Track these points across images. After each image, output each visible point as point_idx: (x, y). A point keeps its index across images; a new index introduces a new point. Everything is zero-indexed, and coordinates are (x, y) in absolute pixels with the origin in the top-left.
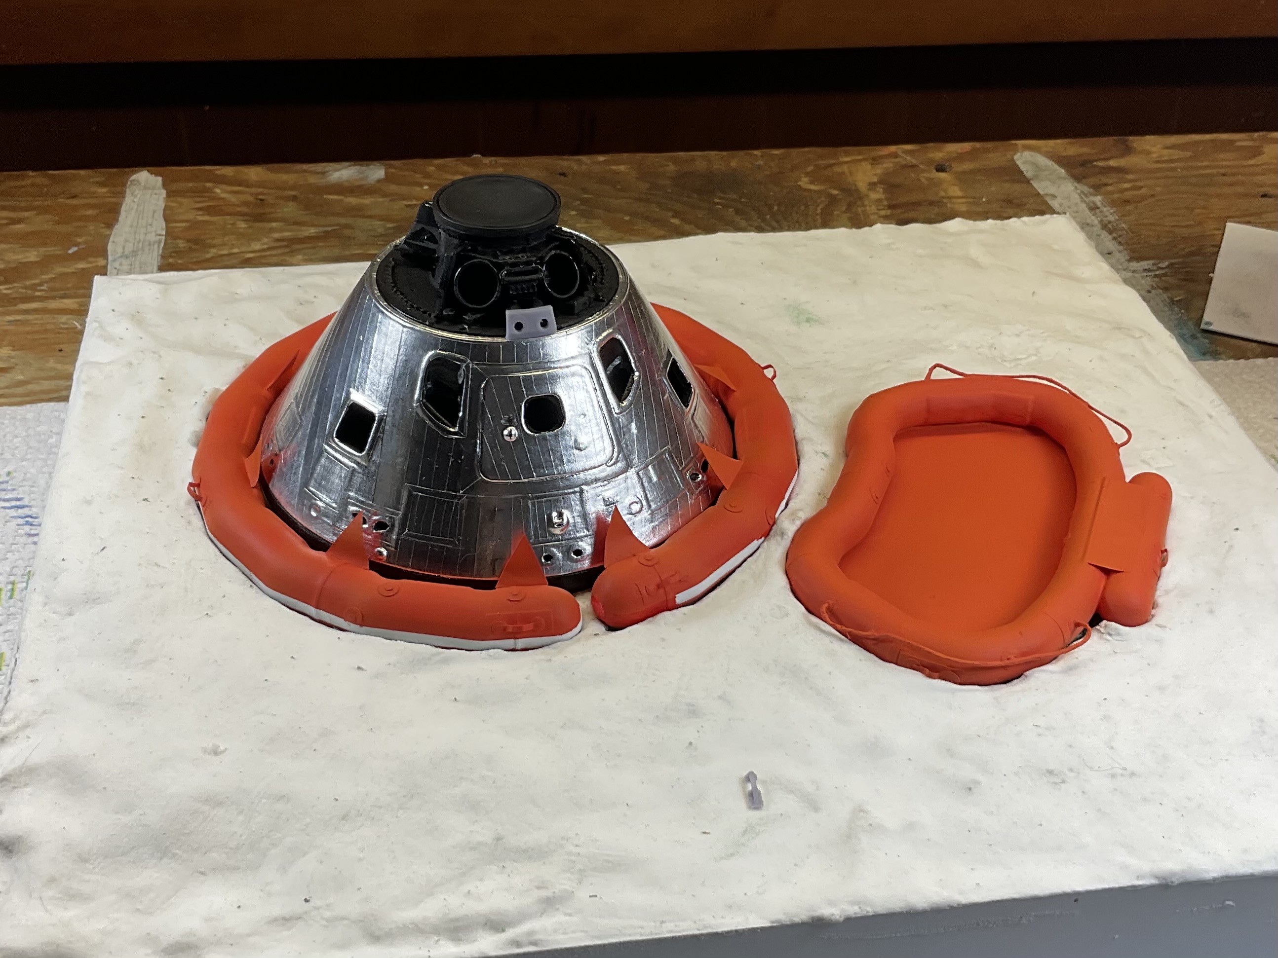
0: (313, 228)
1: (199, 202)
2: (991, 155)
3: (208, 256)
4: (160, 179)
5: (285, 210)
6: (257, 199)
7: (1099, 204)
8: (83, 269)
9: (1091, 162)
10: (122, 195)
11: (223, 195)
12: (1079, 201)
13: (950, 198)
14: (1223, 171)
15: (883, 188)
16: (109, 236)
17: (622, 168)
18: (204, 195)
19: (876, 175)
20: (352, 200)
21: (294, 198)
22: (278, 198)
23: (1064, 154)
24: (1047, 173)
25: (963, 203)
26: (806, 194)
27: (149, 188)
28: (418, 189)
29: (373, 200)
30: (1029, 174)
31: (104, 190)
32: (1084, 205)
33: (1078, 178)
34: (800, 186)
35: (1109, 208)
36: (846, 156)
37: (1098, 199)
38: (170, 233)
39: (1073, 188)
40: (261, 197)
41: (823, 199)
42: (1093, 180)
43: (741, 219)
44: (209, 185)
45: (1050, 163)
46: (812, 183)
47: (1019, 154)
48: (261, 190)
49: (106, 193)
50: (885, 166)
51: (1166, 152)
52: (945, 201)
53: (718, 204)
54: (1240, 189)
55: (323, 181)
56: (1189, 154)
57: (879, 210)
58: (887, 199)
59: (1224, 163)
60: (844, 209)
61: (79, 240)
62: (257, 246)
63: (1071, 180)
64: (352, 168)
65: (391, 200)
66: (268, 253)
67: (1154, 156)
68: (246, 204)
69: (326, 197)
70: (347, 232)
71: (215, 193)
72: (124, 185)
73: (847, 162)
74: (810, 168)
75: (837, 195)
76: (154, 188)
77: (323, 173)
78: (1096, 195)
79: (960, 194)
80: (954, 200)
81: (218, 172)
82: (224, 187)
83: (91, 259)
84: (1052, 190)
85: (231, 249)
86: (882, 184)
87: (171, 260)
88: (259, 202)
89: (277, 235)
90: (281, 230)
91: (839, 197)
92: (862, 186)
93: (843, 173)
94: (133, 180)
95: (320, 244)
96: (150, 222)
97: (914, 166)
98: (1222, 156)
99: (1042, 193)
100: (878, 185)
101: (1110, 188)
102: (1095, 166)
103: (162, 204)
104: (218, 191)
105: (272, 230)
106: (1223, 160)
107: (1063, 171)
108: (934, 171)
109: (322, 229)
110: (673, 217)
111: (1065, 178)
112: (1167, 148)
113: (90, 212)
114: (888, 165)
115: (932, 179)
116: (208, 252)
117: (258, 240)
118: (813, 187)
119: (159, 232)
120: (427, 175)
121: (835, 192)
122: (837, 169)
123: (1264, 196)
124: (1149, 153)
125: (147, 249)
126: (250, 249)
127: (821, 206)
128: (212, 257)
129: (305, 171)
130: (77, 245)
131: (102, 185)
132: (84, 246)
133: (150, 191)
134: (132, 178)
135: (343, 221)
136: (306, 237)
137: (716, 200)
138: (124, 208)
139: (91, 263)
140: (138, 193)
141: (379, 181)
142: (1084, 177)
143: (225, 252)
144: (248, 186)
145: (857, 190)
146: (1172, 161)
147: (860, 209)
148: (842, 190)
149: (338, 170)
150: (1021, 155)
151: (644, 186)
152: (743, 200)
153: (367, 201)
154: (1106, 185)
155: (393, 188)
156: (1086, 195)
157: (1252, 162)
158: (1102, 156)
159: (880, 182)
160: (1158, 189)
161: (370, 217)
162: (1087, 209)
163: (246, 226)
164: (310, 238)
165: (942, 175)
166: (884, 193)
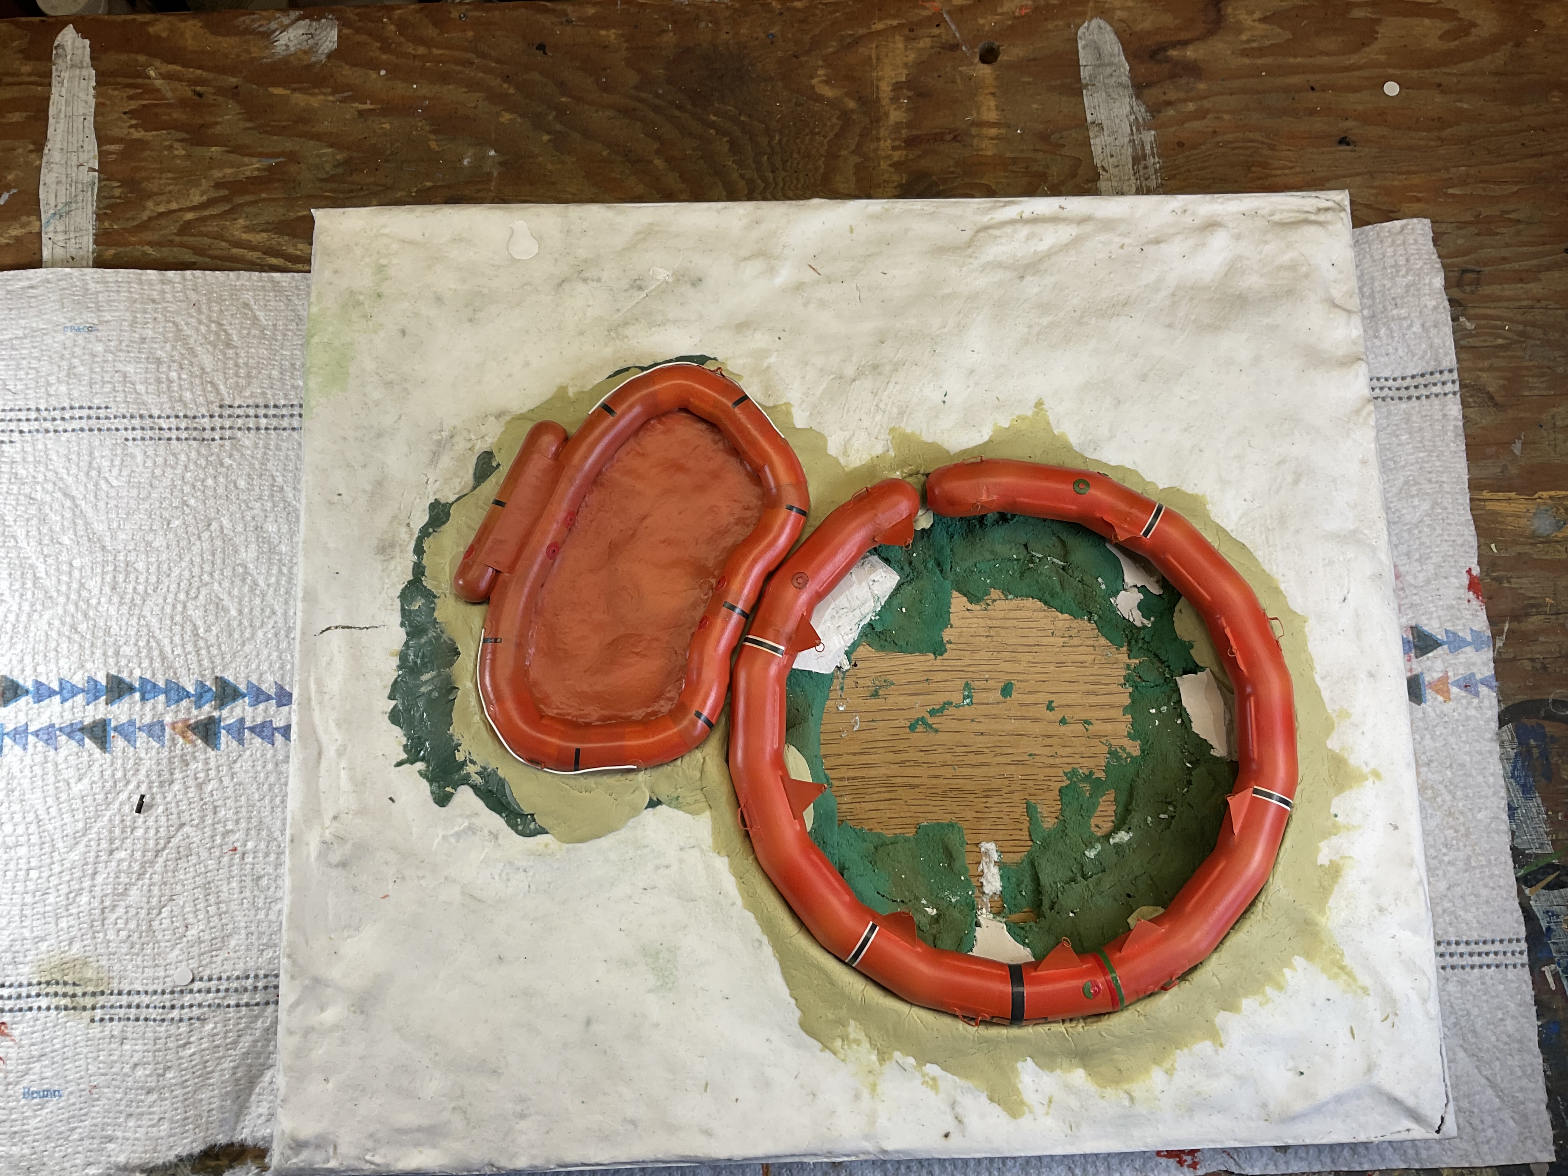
0: (255, 160)
1: (130, 98)
2: (1050, 26)
3: (145, 216)
4: (87, 42)
5: (227, 117)
6: (195, 91)
7: (1148, 148)
8: (17, 239)
9: (1165, 49)
10: (45, 79)
11: (158, 83)
12: (1126, 140)
13: (981, 124)
14: (1313, 78)
15: (909, 98)
16: (39, 168)
17: (611, 35)
18: (139, 81)
19: (906, 65)
20: (299, 99)
21: (234, 93)
22: (221, 91)
23: (1138, 28)
24: (1108, 70)
25: (992, 139)
26: (817, 107)
27: (76, 66)
28: (373, 75)
29: (321, 97)
30: (1084, 74)
31: (26, 68)
32: (1130, 150)
33: (1139, 87)
34: (813, 87)
35: (1157, 160)
36: (880, 19)
37: (1149, 136)
38: (104, 169)
39: (1128, 108)
40: (198, 88)
41: (834, 120)
42: (1155, 93)
43: (734, 162)
44: (142, 58)
45: (1117, 48)
46: (827, 82)
47: (1086, 24)
48: (198, 72)
49: (30, 75)
50: (921, 44)
51: (1262, 26)
52: (974, 131)
53: (712, 125)
54: (1319, 124)
55: (266, 53)
56: (1288, 35)
57: (894, 148)
58: (910, 125)
59: (1324, 60)
60: (853, 147)
61: (10, 177)
62: (197, 198)
63: (1131, 91)
64: (302, 23)
65: (344, 100)
66: (207, 213)
67: (1244, 37)
68: (183, 103)
69: (270, 89)
70: (293, 168)
71: (149, 78)
72: (49, 58)
73: (878, 33)
74: (832, 46)
75: (852, 111)
76: (82, 67)
77: (267, 35)
78: (1149, 129)
79: (992, 116)
80: (985, 131)
81: (151, 30)
82: (158, 63)
83: (24, 219)
84: (1101, 115)
85: (169, 202)
86: (909, 89)
87: (106, 224)
88: (197, 97)
89: (217, 174)
90: (222, 165)
91: (855, 117)
92: (885, 89)
93: (870, 58)
94: (58, 45)
95: (264, 195)
96: (81, 143)
97: (955, 47)
98: (1325, 43)
99: (1089, 118)
100: (905, 91)
101: (1171, 112)
102: (1168, 60)
103: (92, 102)
104: (152, 73)
105: (212, 164)
106: (1321, 53)
107: (1128, 68)
108: (977, 60)
109: (266, 162)
110: (658, 152)
111: (1125, 87)
112: (1264, 20)
113: (15, 117)
114: (924, 43)
115: (970, 78)
116: (145, 208)
117: (197, 184)
118: (828, 92)
119: (91, 165)
120: (386, 47)
121: (852, 104)
122: (863, 51)
123: (1343, 141)
124: (1239, 29)
125: (80, 198)
126: (189, 204)
127: (831, 135)
128: (150, 219)
129: (248, 31)
130: (8, 188)
131: (27, 55)
132: (15, 191)
133: (77, 72)
134: (56, 44)
135: (289, 145)
136: (247, 178)
137: (713, 118)
138: (52, 111)
139: (23, 226)
140: (65, 75)
141: (330, 56)
142: (1149, 85)
143: (162, 209)
144: (185, 65)
145: (878, 99)
146: (1261, 51)
147: (873, 146)
148: (861, 100)
149: (284, 28)
150: (1088, 28)
151: (633, 78)
152: (742, 118)
153: (315, 101)
154: (1169, 103)
155: (348, 73)
156: (1138, 130)
157: (1354, 59)
158: (1183, 36)
159: (909, 84)
160: (1226, 117)
161: (317, 137)
162: (1130, 159)
163: (183, 152)
164: (252, 181)
165: (985, 71)
166: (908, 110)
